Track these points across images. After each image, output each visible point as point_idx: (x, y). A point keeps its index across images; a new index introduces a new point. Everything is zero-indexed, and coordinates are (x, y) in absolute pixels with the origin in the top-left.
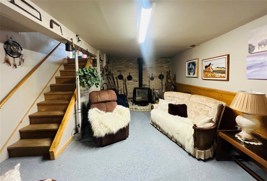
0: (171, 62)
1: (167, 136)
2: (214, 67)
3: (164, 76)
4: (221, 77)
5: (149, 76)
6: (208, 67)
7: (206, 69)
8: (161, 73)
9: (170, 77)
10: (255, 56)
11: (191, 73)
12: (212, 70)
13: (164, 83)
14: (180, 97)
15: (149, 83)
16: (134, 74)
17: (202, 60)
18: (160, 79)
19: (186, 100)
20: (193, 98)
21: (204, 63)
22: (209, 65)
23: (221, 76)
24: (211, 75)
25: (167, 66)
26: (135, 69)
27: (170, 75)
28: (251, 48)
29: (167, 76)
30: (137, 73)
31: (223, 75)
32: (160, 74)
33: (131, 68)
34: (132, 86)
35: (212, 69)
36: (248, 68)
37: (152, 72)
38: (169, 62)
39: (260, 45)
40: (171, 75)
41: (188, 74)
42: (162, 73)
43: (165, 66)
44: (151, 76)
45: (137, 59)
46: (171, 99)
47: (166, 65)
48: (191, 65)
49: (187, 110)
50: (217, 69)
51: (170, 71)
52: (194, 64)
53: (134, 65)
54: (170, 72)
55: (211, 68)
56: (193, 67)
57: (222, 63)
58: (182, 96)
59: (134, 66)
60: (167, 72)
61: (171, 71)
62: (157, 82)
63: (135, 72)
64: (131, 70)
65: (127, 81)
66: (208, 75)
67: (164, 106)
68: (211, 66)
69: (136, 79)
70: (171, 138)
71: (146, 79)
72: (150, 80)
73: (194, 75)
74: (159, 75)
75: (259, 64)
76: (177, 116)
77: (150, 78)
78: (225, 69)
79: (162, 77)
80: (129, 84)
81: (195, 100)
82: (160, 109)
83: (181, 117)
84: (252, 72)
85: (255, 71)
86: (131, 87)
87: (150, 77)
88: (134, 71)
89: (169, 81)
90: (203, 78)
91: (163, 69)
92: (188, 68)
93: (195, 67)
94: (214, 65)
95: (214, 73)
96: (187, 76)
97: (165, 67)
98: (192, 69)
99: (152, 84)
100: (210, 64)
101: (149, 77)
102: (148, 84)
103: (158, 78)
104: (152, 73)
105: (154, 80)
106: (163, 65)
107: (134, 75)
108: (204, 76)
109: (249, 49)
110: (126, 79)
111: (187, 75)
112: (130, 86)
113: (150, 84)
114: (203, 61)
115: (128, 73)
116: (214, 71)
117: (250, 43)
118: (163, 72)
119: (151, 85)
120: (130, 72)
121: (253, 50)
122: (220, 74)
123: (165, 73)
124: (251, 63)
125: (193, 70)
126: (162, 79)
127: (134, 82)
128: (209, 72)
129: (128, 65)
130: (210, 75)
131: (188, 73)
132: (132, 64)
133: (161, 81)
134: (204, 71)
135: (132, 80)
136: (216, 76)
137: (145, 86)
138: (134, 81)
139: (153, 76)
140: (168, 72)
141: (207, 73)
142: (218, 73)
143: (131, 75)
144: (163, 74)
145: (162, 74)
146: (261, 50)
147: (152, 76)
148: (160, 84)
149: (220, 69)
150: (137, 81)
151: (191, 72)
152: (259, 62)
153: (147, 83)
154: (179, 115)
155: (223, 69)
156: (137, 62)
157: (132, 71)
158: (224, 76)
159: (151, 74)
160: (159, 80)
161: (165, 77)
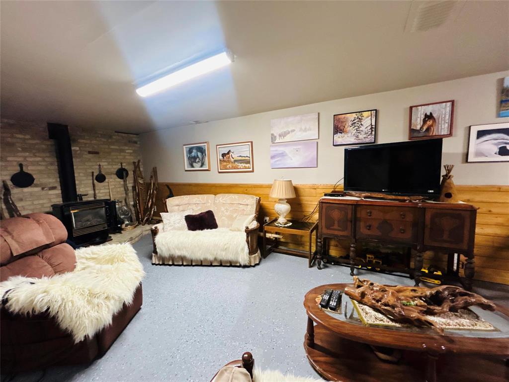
0: (138, 142)
1: (201, 265)
2: (235, 156)
3: (129, 172)
4: (246, 168)
5: (93, 173)
6: (227, 156)
7: (224, 157)
8: (121, 165)
9: (141, 173)
10: (277, 146)
11: (194, 164)
12: (232, 160)
13: (130, 185)
14: (198, 202)
15: (94, 190)
16: (40, 168)
17: (217, 145)
18: (119, 178)
19: (209, 204)
20: (221, 198)
21: (220, 149)
22: (228, 153)
23: (245, 166)
24: (232, 166)
25: (131, 151)
26: (44, 155)
27: (139, 168)
28: (273, 138)
29: (134, 172)
30: (52, 164)
31: (247, 165)
32: (120, 167)
33: (24, 150)
34: (36, 202)
35: (233, 158)
36: (273, 157)
37: (98, 163)
38: (136, 142)
39: (280, 136)
40: (141, 169)
41: (190, 166)
42: (123, 164)
43: (127, 151)
44: (98, 173)
45: (45, 125)
46: (181, 208)
47: (130, 148)
48: (194, 151)
49: (215, 217)
50: (240, 158)
51: (139, 161)
52: (201, 150)
53: (38, 141)
54: (140, 164)
55: (231, 157)
56: (199, 154)
57: (245, 152)
58: (201, 199)
59: (37, 144)
60: (134, 163)
61: (142, 161)
62: (114, 185)
63: (44, 161)
64: (25, 158)
65: (16, 192)
66: (228, 166)
67: (178, 223)
68: (231, 154)
69: (51, 180)
70: (210, 264)
71: (84, 180)
72: (95, 181)
73: (202, 166)
74: (116, 170)
75: (280, 154)
76: (206, 231)
77: (95, 177)
78: (249, 158)
79: (124, 174)
80: (21, 200)
81: (224, 200)
82: (172, 229)
83: (211, 229)
84: (276, 161)
85: (277, 161)
86: (32, 207)
87: (95, 174)
88: (39, 159)
89: (141, 181)
90: (220, 171)
91: (125, 156)
92: (187, 156)
93: (203, 154)
94: (235, 153)
95: (236, 163)
96: (186, 169)
97: (128, 153)
98: (198, 157)
99: (101, 191)
100: (230, 151)
101: (93, 176)
102: (92, 192)
103: (115, 176)
104: (100, 165)
105: (107, 180)
106: (123, 148)
107: (40, 172)
108: (222, 168)
109: (272, 138)
110: (10, 183)
111: (188, 167)
112: (29, 203)
113: (97, 192)
114: (218, 147)
115: (15, 163)
116: (235, 161)
117: (272, 133)
118: (125, 163)
119: (99, 193)
120: (24, 163)
121: (275, 141)
122: (244, 165)
123: (129, 164)
124: (275, 152)
125: (199, 159)
126: (124, 177)
127: (44, 192)
128: (229, 162)
129: (9, 140)
130: (230, 165)
131: (188, 164)
132: (28, 137)
133: (122, 183)
134: (220, 161)
135: (36, 186)
136: (239, 167)
137: (83, 197)
138: (43, 189)
139: (103, 173)
140: (137, 164)
141: (225, 164)
142: (241, 163)
143: (29, 169)
144: (126, 168)
145: (123, 167)
146: (281, 141)
147: (100, 171)
148: (123, 189)
149: (244, 158)
150: (54, 188)
151: (196, 163)
152: (280, 152)
153: (88, 189)
154: (207, 229)
155: (247, 158)
156: (47, 134)
157: (29, 159)
158: (249, 167)
159: (98, 167)
160: (119, 180)
161: (131, 173)
